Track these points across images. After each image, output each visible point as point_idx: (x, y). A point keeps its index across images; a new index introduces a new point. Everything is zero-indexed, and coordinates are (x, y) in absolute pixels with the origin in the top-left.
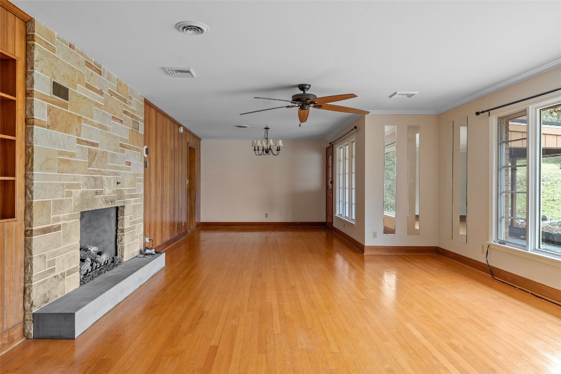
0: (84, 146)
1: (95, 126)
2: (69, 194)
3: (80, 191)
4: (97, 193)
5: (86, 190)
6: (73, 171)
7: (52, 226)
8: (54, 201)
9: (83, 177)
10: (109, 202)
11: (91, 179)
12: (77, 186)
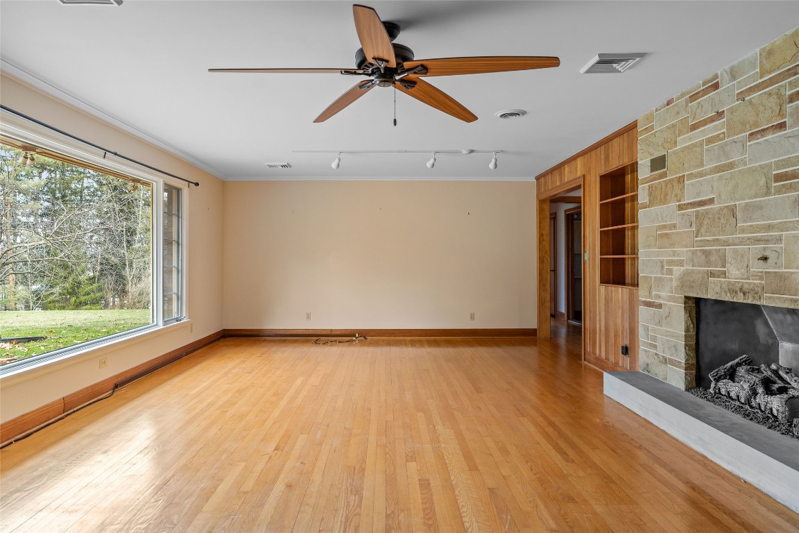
0: (689, 210)
1: (706, 175)
2: (670, 272)
3: (682, 268)
4: (712, 274)
5: (691, 268)
6: (672, 245)
7: (653, 302)
8: (655, 278)
9: (687, 252)
10: (736, 292)
11: (699, 253)
12: (681, 263)
